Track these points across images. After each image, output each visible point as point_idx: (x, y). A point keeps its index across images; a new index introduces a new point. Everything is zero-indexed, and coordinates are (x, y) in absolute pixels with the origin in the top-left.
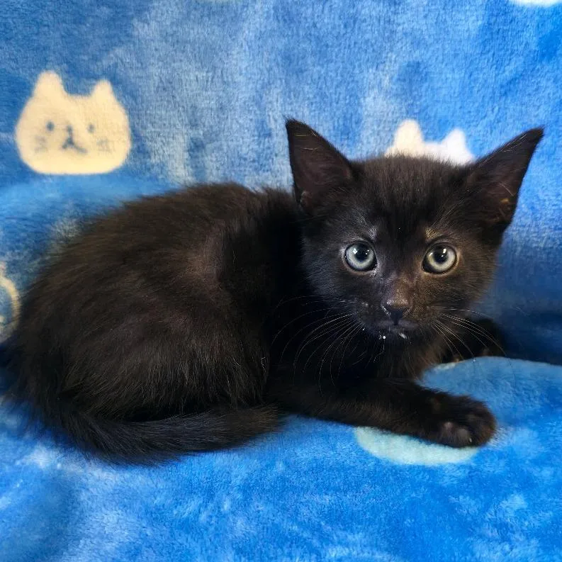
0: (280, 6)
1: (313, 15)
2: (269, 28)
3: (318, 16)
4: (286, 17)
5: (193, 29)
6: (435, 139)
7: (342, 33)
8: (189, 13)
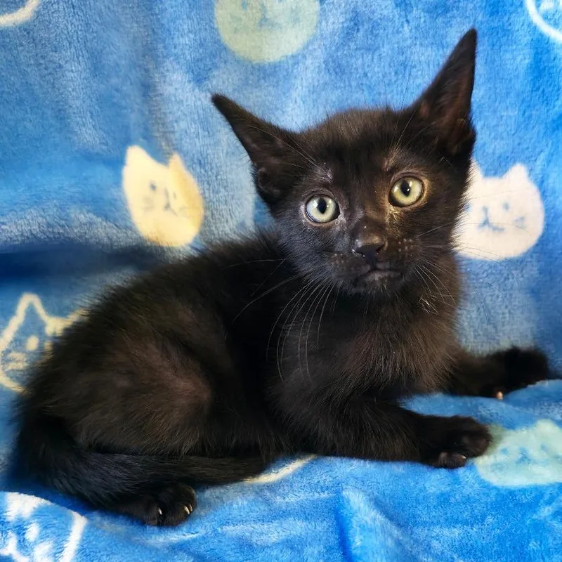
0: (330, 59)
1: (363, 65)
2: (321, 82)
3: (368, 66)
4: (337, 70)
5: (252, 93)
6: (495, 174)
7: (393, 81)
8: (247, 79)
